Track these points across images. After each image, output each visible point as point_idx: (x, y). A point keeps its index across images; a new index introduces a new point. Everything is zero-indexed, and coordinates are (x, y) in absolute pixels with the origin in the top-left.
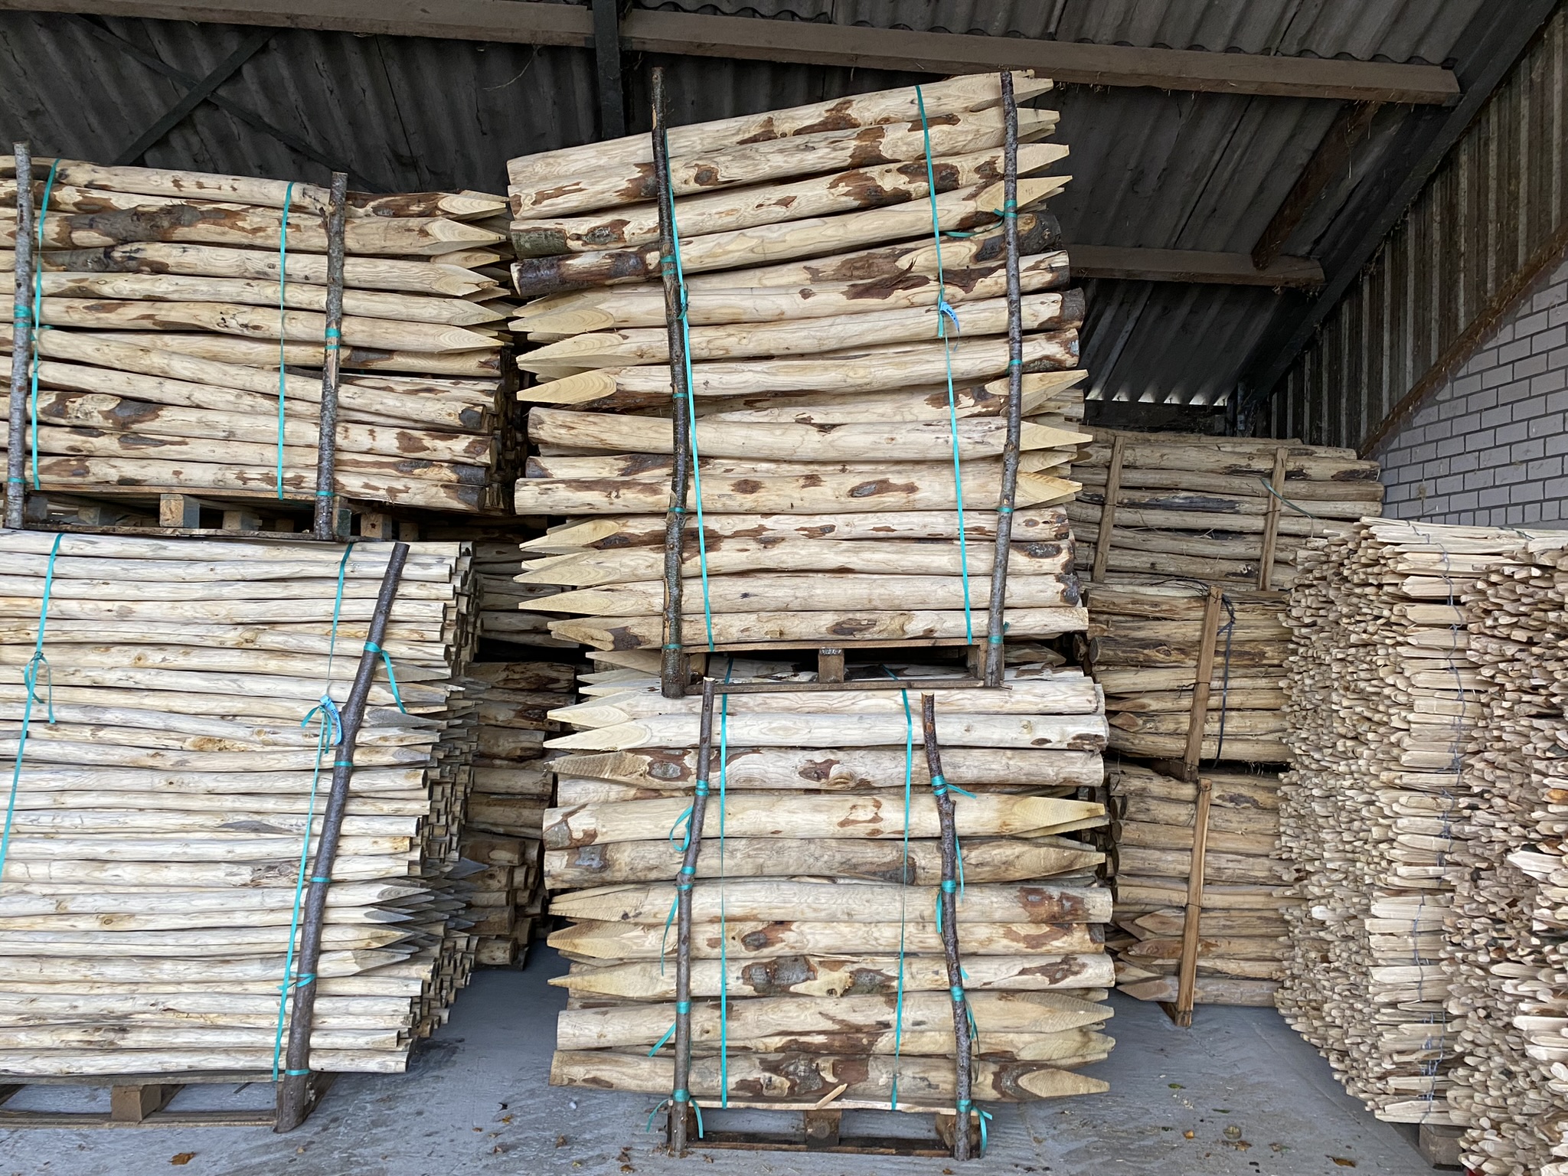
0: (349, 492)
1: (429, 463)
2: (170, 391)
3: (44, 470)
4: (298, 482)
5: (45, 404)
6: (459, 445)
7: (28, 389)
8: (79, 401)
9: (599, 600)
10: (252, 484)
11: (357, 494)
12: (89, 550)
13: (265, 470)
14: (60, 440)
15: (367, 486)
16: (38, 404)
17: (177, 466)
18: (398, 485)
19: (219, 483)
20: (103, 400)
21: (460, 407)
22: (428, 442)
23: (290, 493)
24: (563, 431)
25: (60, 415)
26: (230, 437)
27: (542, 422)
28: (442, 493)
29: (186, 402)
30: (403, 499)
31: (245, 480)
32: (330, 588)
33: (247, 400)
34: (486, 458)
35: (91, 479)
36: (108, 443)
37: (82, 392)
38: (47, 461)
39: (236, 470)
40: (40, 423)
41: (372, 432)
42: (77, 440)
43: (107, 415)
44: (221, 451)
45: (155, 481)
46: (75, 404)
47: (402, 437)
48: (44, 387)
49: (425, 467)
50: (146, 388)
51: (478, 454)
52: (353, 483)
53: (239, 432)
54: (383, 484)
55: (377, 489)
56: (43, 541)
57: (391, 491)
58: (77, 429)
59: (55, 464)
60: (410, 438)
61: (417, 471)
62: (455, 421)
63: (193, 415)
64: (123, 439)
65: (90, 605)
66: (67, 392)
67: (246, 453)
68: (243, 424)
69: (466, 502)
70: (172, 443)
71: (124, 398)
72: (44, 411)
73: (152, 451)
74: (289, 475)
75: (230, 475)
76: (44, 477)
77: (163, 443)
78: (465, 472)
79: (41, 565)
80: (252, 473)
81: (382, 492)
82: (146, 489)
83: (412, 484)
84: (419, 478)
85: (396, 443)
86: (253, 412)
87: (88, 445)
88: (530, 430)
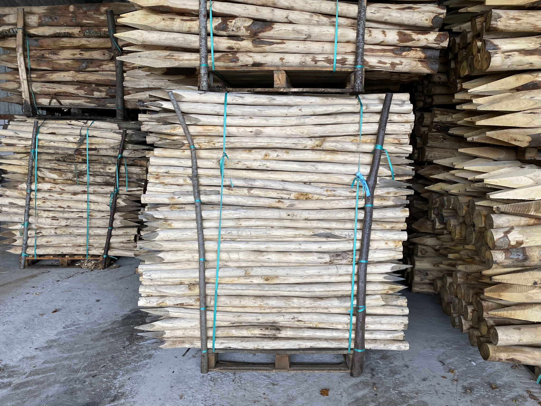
0: (370, 66)
1: (410, 48)
2: (279, 15)
3: (217, 60)
4: (343, 62)
5: (216, 24)
6: (431, 37)
7: (208, 16)
8: (234, 21)
9: (525, 119)
10: (319, 64)
11: (374, 67)
12: (240, 101)
13: (326, 56)
14: (224, 43)
15: (380, 62)
16: (213, 24)
17: (281, 56)
18: (397, 61)
19: (302, 64)
20: (245, 21)
21: (432, 15)
22: (415, 36)
23: (336, 67)
24: (512, 22)
25: (225, 29)
26: (308, 39)
27: (500, 17)
28: (420, 65)
29: (286, 20)
30: (399, 68)
31: (316, 62)
32: (356, 118)
33: (316, 18)
34: (445, 44)
35: (240, 63)
36: (246, 44)
37: (233, 17)
38: (218, 55)
39: (311, 56)
40: (215, 35)
41: (384, 32)
42: (232, 43)
43: (247, 28)
44: (302, 46)
45: (270, 64)
46: (232, 24)
47: (400, 34)
48: (216, 15)
49: (408, 51)
50: (265, 13)
51: (442, 42)
52: (372, 61)
53: (313, 35)
54: (388, 61)
55: (385, 63)
56: (218, 97)
57: (393, 65)
58: (231, 37)
59: (222, 56)
60: (405, 35)
61: (404, 53)
62: (428, 23)
63: (289, 27)
64: (253, 42)
65: (242, 129)
66: (227, 17)
67: (315, 47)
68: (316, 31)
69: (428, 68)
70: (277, 43)
71: (255, 20)
72: (216, 28)
73: (267, 48)
74: (339, 57)
75: (308, 59)
76: (217, 64)
77: (273, 43)
78: (429, 53)
79: (220, 109)
80: (320, 58)
81: (388, 65)
82: (266, 68)
83: (403, 60)
84: (405, 57)
85: (397, 38)
86: (318, 24)
87: (237, 46)
88: (493, 22)
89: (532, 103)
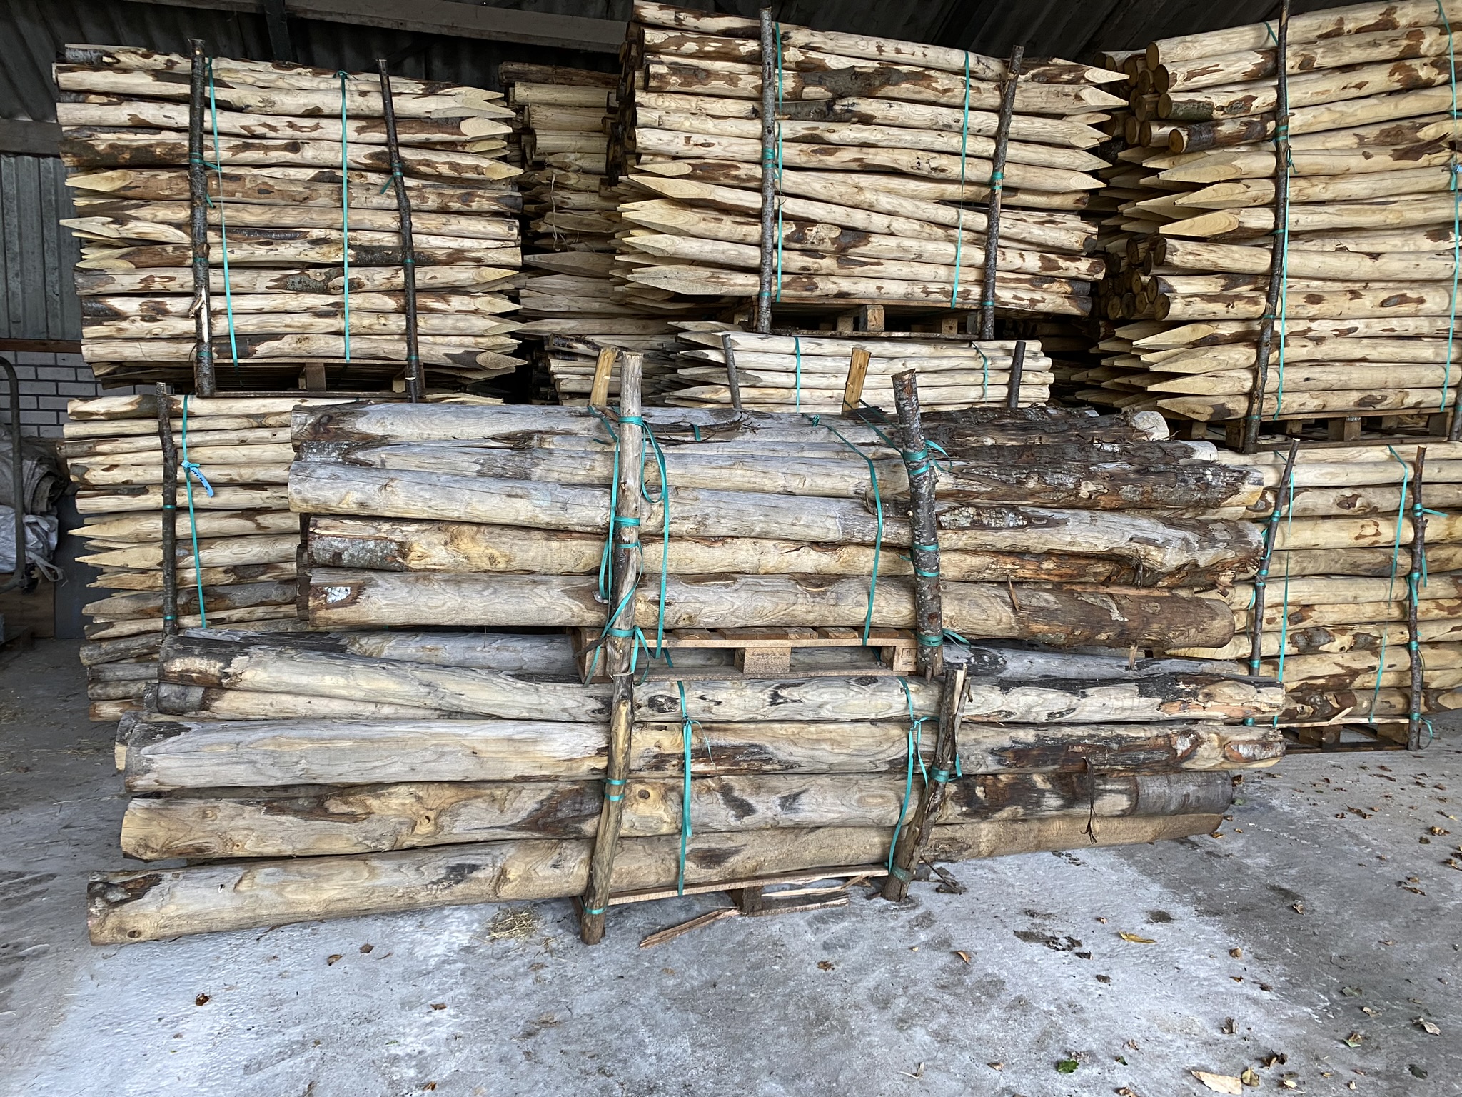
0: (1003, 303)
1: (1052, 279)
2: (879, 222)
3: (785, 286)
4: (965, 295)
5: (789, 232)
6: (1083, 265)
7: (776, 218)
8: (815, 229)
9: (1205, 384)
10: (932, 296)
11: (1007, 304)
12: (817, 350)
13: (941, 286)
14: (797, 261)
15: (1016, 297)
16: (783, 231)
17: (878, 282)
18: (1037, 296)
19: (908, 296)
20: (831, 230)
21: (1084, 236)
22: (1062, 263)
23: (957, 302)
24: (1191, 257)
25: (799, 241)
26: (918, 258)
27: (1177, 250)
28: (1067, 303)
29: (886, 231)
30: (1040, 307)
31: (928, 293)
32: (977, 377)
33: (927, 229)
34: (1100, 276)
35: (818, 292)
36: (828, 263)
37: (813, 222)
38: (786, 278)
39: (921, 285)
40: (784, 248)
41: (1022, 256)
42: (809, 261)
43: (834, 241)
44: (906, 270)
45: (861, 295)
46: (812, 233)
47: (1042, 258)
48: (787, 218)
49: (1051, 282)
50: (859, 219)
51: (1097, 273)
52: (1005, 295)
53: (926, 255)
54: (1027, 296)
55: (1022, 299)
56: (786, 344)
57: (1033, 301)
58: (804, 252)
59: (793, 280)
60: (1049, 260)
61: (1045, 286)
62: (1078, 246)
63: (892, 241)
64: (839, 260)
65: (818, 393)
66: (804, 223)
67: (924, 271)
68: (930, 248)
69: (1079, 307)
70: (872, 264)
71: (843, 228)
72: (788, 238)
73: (857, 270)
74: (960, 289)
75: (917, 289)
76: (786, 292)
77: (866, 264)
78: (1078, 286)
79: (790, 362)
80: (933, 287)
81: (1026, 302)
82: (857, 301)
83: (1045, 296)
84: (1045, 291)
85: (1039, 264)
86: (930, 238)
87: (816, 266)
88: (1168, 256)
89: (1215, 363)
